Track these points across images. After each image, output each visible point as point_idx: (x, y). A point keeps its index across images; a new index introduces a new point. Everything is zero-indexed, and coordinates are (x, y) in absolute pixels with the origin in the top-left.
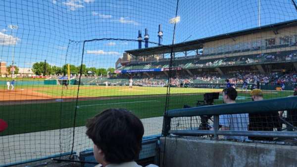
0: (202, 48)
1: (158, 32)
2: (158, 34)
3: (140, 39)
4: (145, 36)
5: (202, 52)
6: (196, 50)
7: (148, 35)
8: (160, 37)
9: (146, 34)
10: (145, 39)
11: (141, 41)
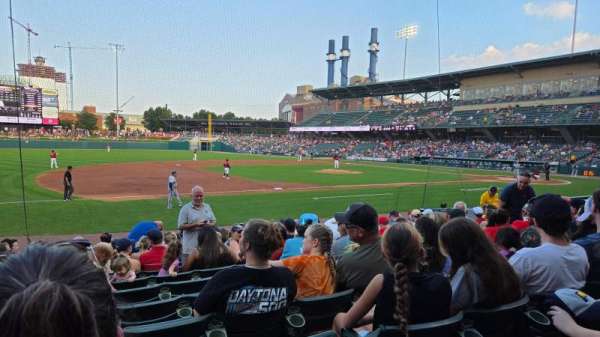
0: (458, 87)
1: (370, 44)
2: (369, 48)
3: (332, 57)
4: (342, 51)
5: (458, 95)
6: (446, 92)
7: (348, 50)
8: (373, 54)
9: (345, 47)
10: (342, 58)
11: (333, 61)
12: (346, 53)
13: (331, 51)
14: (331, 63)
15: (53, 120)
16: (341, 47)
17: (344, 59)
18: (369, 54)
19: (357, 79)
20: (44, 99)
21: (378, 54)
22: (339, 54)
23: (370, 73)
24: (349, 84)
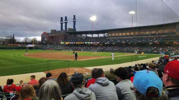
3: (62, 22)
6: (104, 34)
9: (66, 19)
10: (65, 23)
12: (66, 21)
13: (62, 20)
14: (62, 24)
17: (66, 23)
18: (73, 22)
19: (70, 29)
21: (76, 22)
22: (64, 21)
23: (74, 27)
24: (67, 30)
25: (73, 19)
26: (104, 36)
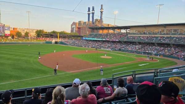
2: (100, 11)
3: (89, 13)
5: (129, 31)
7: (94, 11)
8: (101, 12)
9: (93, 10)
10: (92, 13)
11: (90, 14)
12: (93, 12)
13: (89, 11)
15: (9, 34)
16: (92, 10)
17: (93, 13)
19: (97, 20)
20: (6, 28)
21: (103, 12)
22: (91, 12)
23: (101, 18)
24: (94, 21)
25: (101, 9)
26: (127, 32)
